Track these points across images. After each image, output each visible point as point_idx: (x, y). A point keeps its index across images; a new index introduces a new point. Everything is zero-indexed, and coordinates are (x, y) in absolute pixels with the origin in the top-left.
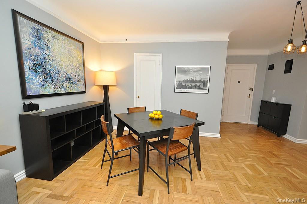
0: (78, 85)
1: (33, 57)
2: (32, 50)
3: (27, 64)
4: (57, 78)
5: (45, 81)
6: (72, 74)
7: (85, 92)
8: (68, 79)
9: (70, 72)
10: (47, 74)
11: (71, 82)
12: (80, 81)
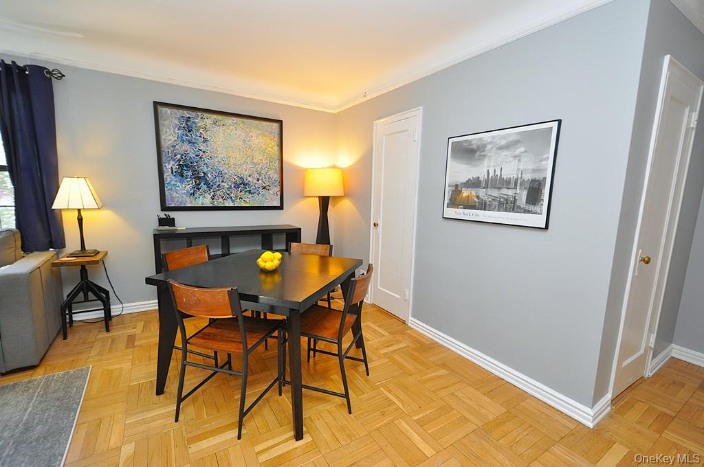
0: (263, 195)
1: (179, 156)
2: (177, 147)
3: (169, 166)
4: (218, 183)
5: (197, 187)
6: (249, 176)
7: (281, 208)
8: (241, 185)
9: (245, 174)
10: (199, 178)
11: (248, 189)
12: (268, 188)
